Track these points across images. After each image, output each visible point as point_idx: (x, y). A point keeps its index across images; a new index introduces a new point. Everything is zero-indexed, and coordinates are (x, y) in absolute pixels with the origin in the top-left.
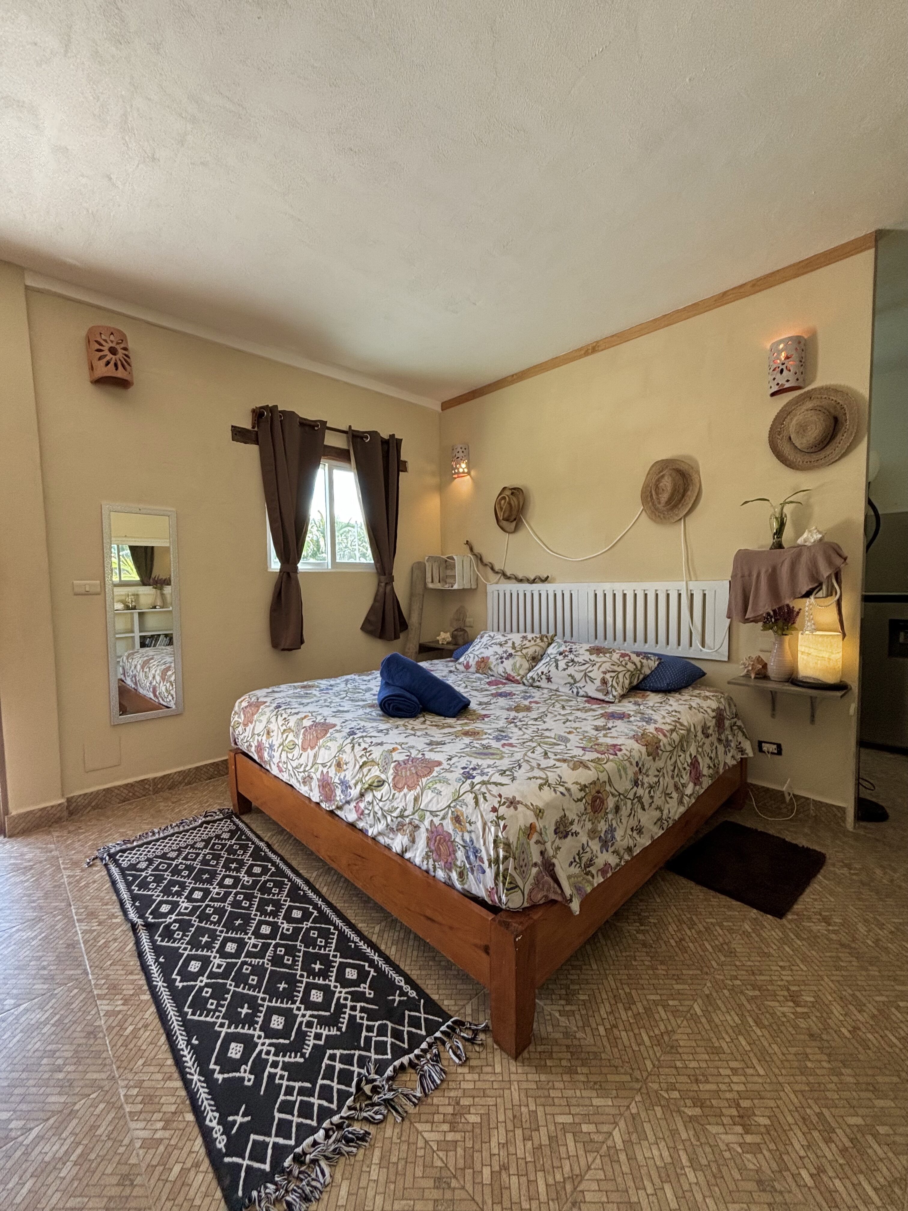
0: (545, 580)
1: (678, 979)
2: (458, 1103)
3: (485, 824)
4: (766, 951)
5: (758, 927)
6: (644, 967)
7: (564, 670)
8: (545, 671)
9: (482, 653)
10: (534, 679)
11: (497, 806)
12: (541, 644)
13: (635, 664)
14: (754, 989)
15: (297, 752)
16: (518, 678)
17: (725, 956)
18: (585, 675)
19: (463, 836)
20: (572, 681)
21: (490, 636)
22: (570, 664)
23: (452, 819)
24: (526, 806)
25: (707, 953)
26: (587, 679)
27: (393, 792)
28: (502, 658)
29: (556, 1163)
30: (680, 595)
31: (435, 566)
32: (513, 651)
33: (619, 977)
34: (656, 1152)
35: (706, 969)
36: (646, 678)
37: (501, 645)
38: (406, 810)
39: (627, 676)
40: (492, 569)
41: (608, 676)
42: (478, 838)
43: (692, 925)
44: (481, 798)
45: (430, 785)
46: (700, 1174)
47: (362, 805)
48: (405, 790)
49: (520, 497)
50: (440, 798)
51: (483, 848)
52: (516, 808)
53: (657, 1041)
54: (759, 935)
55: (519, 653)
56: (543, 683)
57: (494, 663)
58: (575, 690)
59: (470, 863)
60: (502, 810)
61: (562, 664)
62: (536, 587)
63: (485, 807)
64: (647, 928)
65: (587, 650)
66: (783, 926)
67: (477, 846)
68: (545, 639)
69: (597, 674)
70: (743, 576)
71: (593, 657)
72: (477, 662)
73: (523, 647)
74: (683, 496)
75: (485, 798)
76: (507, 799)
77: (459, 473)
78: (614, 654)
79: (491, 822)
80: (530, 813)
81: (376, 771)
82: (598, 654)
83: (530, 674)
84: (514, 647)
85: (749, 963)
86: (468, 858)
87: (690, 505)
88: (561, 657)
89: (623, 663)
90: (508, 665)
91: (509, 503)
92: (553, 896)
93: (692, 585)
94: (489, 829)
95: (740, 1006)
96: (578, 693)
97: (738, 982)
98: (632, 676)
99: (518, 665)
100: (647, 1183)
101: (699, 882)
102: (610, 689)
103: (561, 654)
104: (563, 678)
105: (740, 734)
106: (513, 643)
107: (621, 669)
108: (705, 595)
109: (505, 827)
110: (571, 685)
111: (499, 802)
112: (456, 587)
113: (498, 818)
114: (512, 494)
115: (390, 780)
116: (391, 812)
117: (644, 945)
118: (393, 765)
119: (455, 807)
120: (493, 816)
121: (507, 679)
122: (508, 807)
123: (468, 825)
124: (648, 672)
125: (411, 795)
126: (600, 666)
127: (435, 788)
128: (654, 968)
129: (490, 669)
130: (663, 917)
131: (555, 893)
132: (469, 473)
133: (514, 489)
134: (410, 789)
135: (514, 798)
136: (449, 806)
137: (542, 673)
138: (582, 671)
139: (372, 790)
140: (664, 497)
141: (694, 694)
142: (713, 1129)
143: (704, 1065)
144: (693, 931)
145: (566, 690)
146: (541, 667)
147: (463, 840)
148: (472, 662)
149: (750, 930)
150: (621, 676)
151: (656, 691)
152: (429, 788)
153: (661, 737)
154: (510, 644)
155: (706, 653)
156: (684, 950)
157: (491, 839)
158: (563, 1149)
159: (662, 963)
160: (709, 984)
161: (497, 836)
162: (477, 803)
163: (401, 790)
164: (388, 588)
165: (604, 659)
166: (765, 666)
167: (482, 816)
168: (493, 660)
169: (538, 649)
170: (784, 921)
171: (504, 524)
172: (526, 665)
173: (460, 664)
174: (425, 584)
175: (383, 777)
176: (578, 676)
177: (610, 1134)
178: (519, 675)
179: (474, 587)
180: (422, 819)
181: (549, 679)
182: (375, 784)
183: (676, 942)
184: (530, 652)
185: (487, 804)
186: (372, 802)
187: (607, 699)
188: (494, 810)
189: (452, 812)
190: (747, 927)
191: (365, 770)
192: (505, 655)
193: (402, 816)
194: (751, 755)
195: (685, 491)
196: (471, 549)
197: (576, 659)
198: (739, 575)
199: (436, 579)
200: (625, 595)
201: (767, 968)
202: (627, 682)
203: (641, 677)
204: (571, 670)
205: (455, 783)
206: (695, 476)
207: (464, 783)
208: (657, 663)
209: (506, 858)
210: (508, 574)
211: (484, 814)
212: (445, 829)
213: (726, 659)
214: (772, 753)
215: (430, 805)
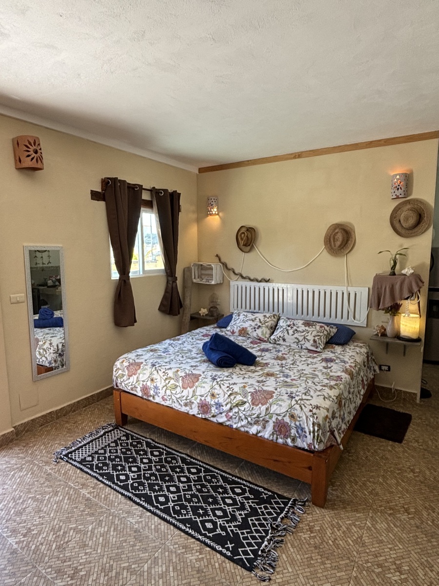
0: (267, 281)
2: (309, 525)
3: (307, 417)
5: (394, 448)
7: (293, 335)
8: (282, 336)
9: (242, 325)
10: (275, 340)
11: (312, 409)
12: (274, 319)
13: (327, 331)
15: (179, 389)
16: (266, 339)
17: (385, 460)
18: (304, 338)
19: (295, 423)
20: (297, 341)
21: (244, 315)
22: (295, 332)
23: (289, 417)
24: (323, 408)
26: (306, 340)
27: (252, 407)
28: (255, 328)
29: (352, 534)
30: (343, 293)
31: (196, 268)
32: (260, 324)
34: (383, 525)
35: (379, 466)
36: (332, 337)
37: (253, 321)
38: (260, 414)
39: (325, 337)
40: (234, 272)
41: (316, 338)
42: (304, 424)
43: (369, 451)
44: (303, 406)
45: (275, 402)
46: (398, 528)
47: (231, 414)
48: (260, 405)
49: (253, 232)
50: (281, 408)
51: (306, 428)
52: (320, 409)
53: (371, 493)
54: (395, 451)
55: (264, 325)
56: (281, 342)
57: (251, 331)
58: (300, 346)
59: (299, 434)
60: (314, 411)
61: (291, 332)
62: (263, 284)
63: (306, 410)
65: (302, 324)
66: (402, 446)
67: (303, 427)
68: (276, 317)
69: (310, 337)
70: (378, 288)
71: (307, 328)
72: (239, 330)
73: (265, 322)
74: (346, 243)
75: (305, 406)
76: (315, 406)
77: (212, 214)
78: (317, 326)
79: (310, 416)
80: (325, 411)
81: (239, 398)
82: (309, 327)
83: (272, 337)
84: (261, 322)
85: (394, 462)
86: (297, 432)
87: (350, 248)
88: (289, 328)
89: (322, 331)
90: (259, 332)
91: (247, 237)
92: (333, 443)
93: (350, 289)
94: (310, 419)
95: (396, 477)
96: (302, 347)
97: (392, 469)
98: (326, 337)
99: (264, 332)
100: (383, 534)
101: (366, 433)
102: (318, 345)
103: (289, 326)
104: (292, 339)
105: (374, 363)
106: (260, 320)
107: (322, 334)
108: (356, 294)
109: (317, 418)
110: (297, 343)
111: (312, 407)
112: (213, 283)
113: (313, 414)
114: (247, 230)
115: (250, 401)
116: (251, 416)
118: (249, 394)
119: (290, 411)
120: (311, 413)
121: (259, 340)
122: (316, 409)
123: (298, 418)
124: (332, 334)
125: (264, 408)
126: (312, 333)
127: (278, 404)
129: (248, 334)
131: (334, 442)
132: (218, 214)
133: (249, 228)
134: (263, 405)
135: (317, 405)
136: (287, 411)
137: (280, 337)
138: (302, 336)
139: (238, 406)
140: (338, 243)
141: (355, 345)
142: (398, 516)
143: (389, 498)
145: (294, 346)
146: (278, 333)
147: (295, 425)
148: (236, 330)
149: (391, 449)
150: (322, 338)
151: (338, 344)
152: (274, 404)
154: (258, 320)
155: (356, 323)
157: (311, 423)
158: (352, 531)
160: (382, 471)
161: (314, 422)
162: (302, 409)
163: (257, 405)
164: (174, 284)
165: (312, 329)
166: (385, 330)
167: (305, 414)
168: (249, 330)
169: (273, 322)
170: (402, 444)
171: (243, 247)
172: (269, 332)
173: (228, 331)
174: (192, 280)
175: (245, 400)
176: (301, 338)
177: (366, 524)
178: (266, 337)
179: (222, 282)
180: (271, 418)
181: (284, 340)
182: (240, 403)
184: (269, 324)
185: (307, 409)
186: (238, 412)
187: (318, 351)
188: (311, 411)
189: (289, 414)
191: (233, 397)
192: (256, 327)
193: (258, 417)
194: (378, 372)
195: (348, 241)
196: (220, 260)
197: (298, 329)
198: (376, 288)
199: (197, 277)
200: (314, 292)
202: (325, 341)
203: (330, 337)
204: (296, 335)
205: (288, 401)
206: (353, 233)
207: (292, 400)
208: (336, 330)
209: (318, 430)
210: (244, 276)
211: (306, 413)
212: (285, 421)
213: (366, 326)
214: (386, 370)
215: (276, 411)
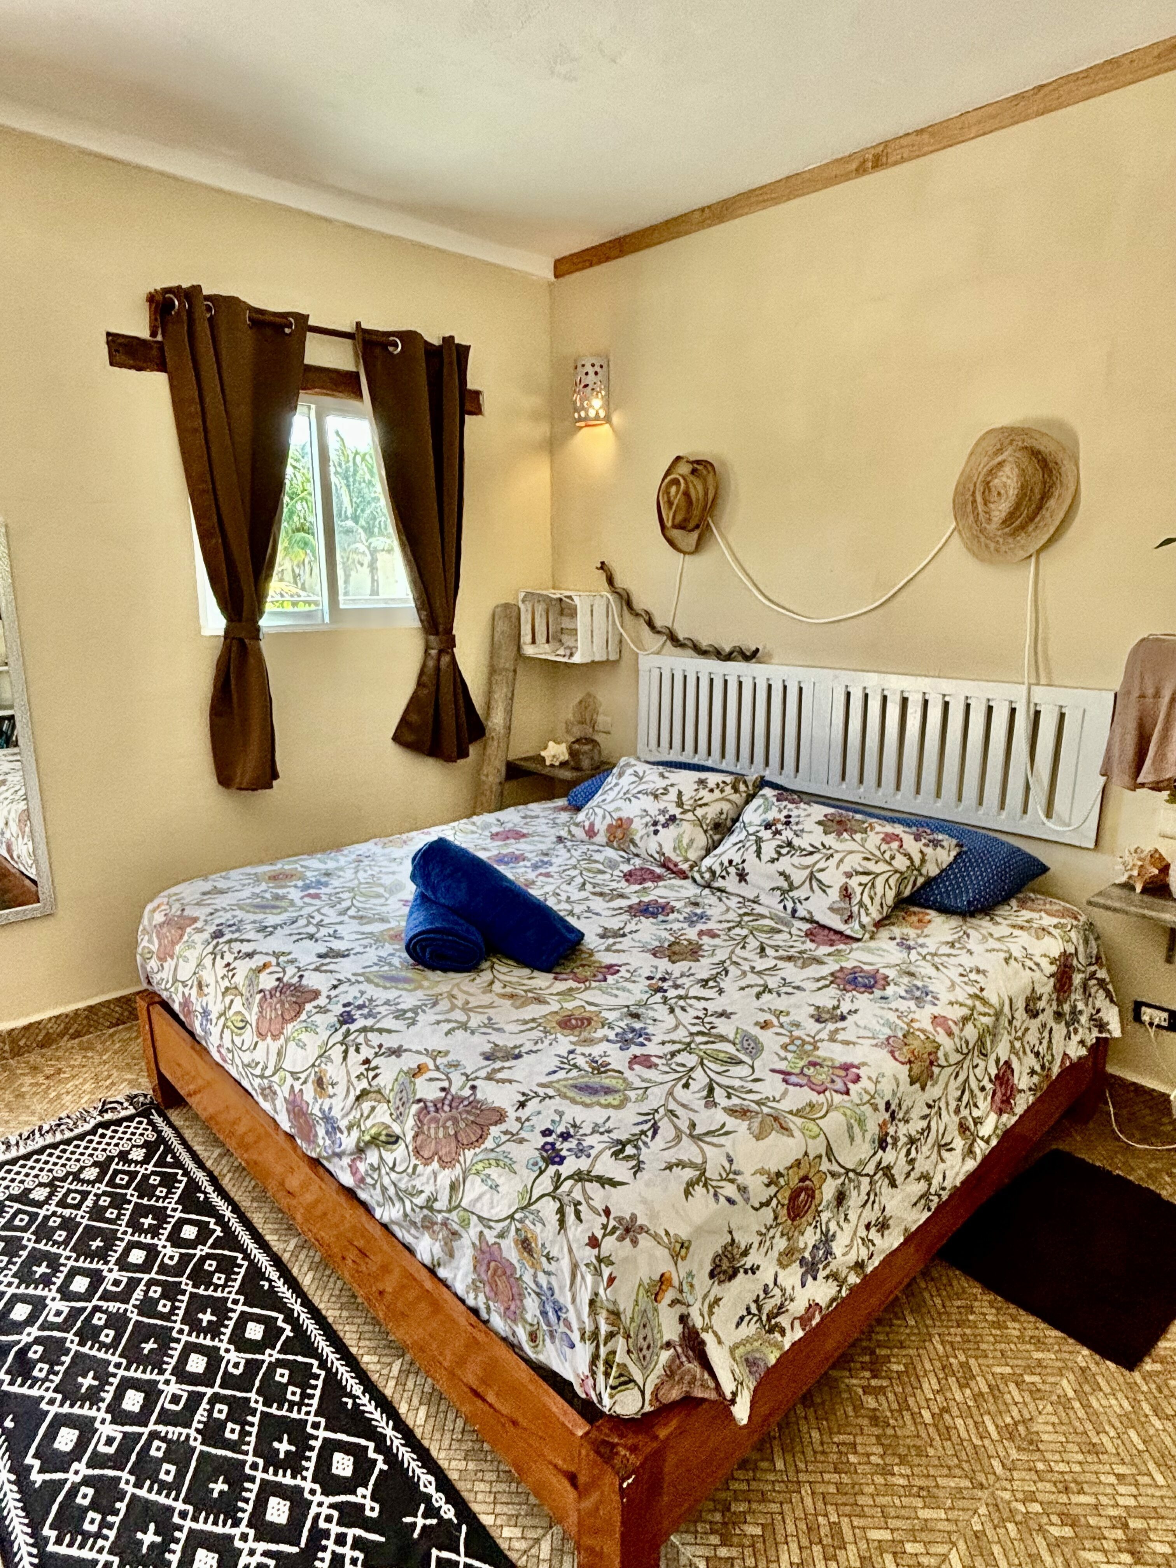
0: (751, 656)
1: (929, 1497)
3: (575, 1266)
4: (1095, 1440)
5: (1087, 1388)
6: (867, 1468)
7: (773, 861)
8: (737, 860)
9: (618, 809)
10: (713, 873)
11: (599, 1234)
12: (735, 797)
13: (910, 858)
14: (1063, 1524)
15: (249, 1036)
16: (685, 867)
17: (1019, 1449)
18: (812, 876)
19: (535, 1276)
20: (785, 885)
21: (636, 774)
22: (784, 851)
23: (516, 1242)
24: (655, 1237)
25: (987, 1442)
26: (814, 883)
27: (414, 1161)
28: (655, 823)
30: (1013, 711)
31: (540, 609)
32: (677, 811)
33: (820, 1488)
35: (981, 1477)
36: (930, 882)
37: (656, 796)
38: (436, 1200)
39: (892, 882)
40: (650, 624)
41: (854, 882)
42: (561, 1288)
43: (966, 1379)
44: (570, 1211)
45: (480, 1167)
47: (362, 1167)
48: (435, 1165)
49: (710, 479)
50: (496, 1197)
51: (571, 1307)
52: (635, 1242)
54: (1087, 1406)
55: (690, 816)
56: (731, 883)
57: (642, 832)
58: (790, 905)
59: (549, 1324)
60: (609, 1245)
61: (768, 850)
62: (735, 669)
63: (578, 1233)
64: (885, 1383)
65: (819, 823)
66: (1133, 1386)
67: (561, 1300)
68: (742, 787)
69: (833, 877)
71: (830, 840)
72: (610, 826)
73: (699, 804)
74: (1039, 509)
75: (578, 1214)
76: (620, 1220)
77: (586, 419)
78: (871, 834)
79: (587, 1265)
80: (662, 1253)
81: (383, 1115)
82: (839, 834)
83: (707, 862)
84: (680, 804)
85: (1062, 1467)
86: (544, 1313)
87: (1052, 530)
88: (766, 834)
89: (887, 856)
90: (667, 837)
91: (687, 494)
92: (698, 1393)
93: (1040, 694)
94: (583, 1278)
95: (1035, 1559)
96: (794, 911)
97: (1036, 1508)
98: (903, 879)
99: (685, 841)
102: (855, 909)
103: (768, 826)
104: (769, 877)
105: (1101, 994)
106: (680, 793)
107: (882, 867)
108: (1062, 716)
109: (611, 1280)
110: (784, 892)
111: (605, 1227)
112: (577, 659)
113: (599, 1260)
114: (694, 471)
115: (409, 1139)
116: (412, 1195)
117: (875, 1419)
118: (415, 1108)
119: (521, 1221)
120: (590, 1254)
121: (663, 865)
122: (621, 1239)
123: (544, 1260)
124: (932, 870)
125: (446, 1177)
126: (841, 861)
127: (489, 1176)
128: (886, 1471)
129: (632, 841)
130: (916, 1360)
131: (704, 1386)
132: (608, 419)
133: (698, 462)
134: (444, 1165)
135: (634, 1217)
136: (511, 1217)
137: (731, 862)
138: (807, 867)
139: (378, 1146)
140: (1001, 508)
141: (1020, 921)
144: (968, 1392)
145: (771, 903)
146: (728, 850)
147: (536, 1283)
148: (601, 826)
149: (1071, 1394)
150: (880, 882)
151: (945, 910)
152: (478, 1173)
153: (942, 1038)
154: (673, 795)
155: (1052, 829)
156: (946, 1433)
157: (585, 1297)
159: (903, 1460)
160: (983, 1510)
161: (596, 1294)
162: (562, 1222)
163: (427, 1161)
164: (445, 659)
165: (851, 846)
166: (1165, 868)
167: (570, 1250)
168: (639, 828)
169: (726, 806)
170: (1137, 1376)
171: (676, 533)
172: (702, 840)
173: (577, 825)
174: (519, 648)
175: (396, 1129)
176: (798, 877)
178: (687, 860)
179: (613, 657)
180: (465, 1224)
181: (742, 876)
182: (383, 1138)
183: (933, 1415)
184: (711, 813)
185: (581, 1227)
186: (379, 1168)
187: (848, 932)
188: (594, 1242)
189: (518, 1230)
190: (1067, 1387)
191: (366, 1106)
192: (662, 819)
193: (429, 1205)
194: (1117, 1033)
195: (1045, 498)
196: (610, 581)
197: (796, 842)
199: (541, 637)
200: (905, 701)
201: (1093, 1478)
202: (891, 895)
203: (921, 880)
204: (784, 863)
205: (526, 1172)
206: (1069, 466)
207: (541, 1172)
208: (954, 853)
209: (611, 1335)
210: (681, 637)
211: (574, 1247)
212: (505, 1254)
213: (1092, 846)
214: (1159, 1026)
215: (479, 1205)
